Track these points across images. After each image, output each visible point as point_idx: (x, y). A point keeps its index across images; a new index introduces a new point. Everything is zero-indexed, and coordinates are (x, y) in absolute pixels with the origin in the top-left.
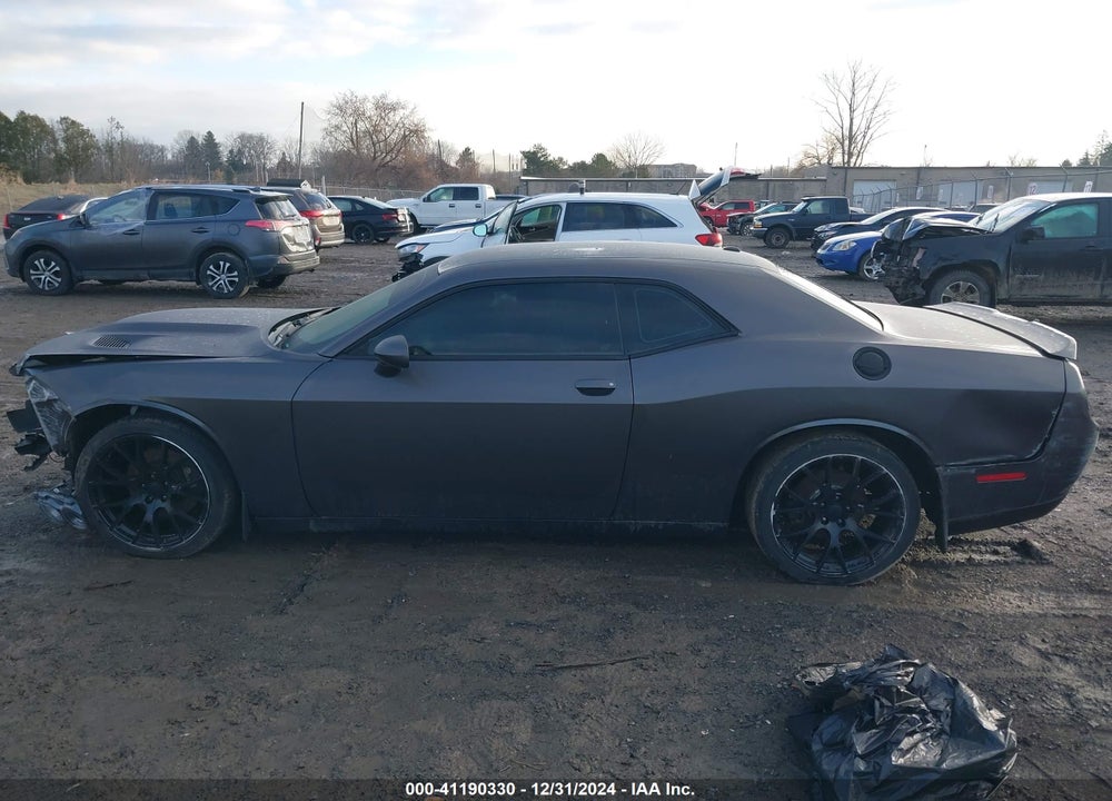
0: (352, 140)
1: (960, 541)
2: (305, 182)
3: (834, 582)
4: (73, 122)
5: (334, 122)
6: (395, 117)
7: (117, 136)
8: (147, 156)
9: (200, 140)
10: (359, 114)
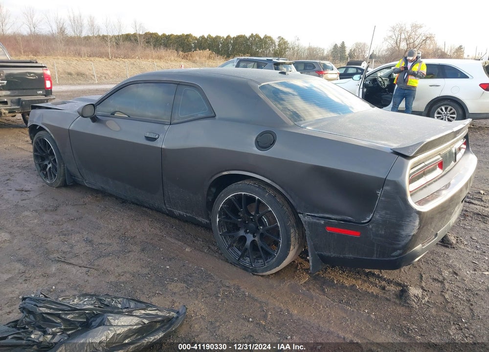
0: (396, 43)
1: (374, 274)
2: (365, 62)
3: (245, 268)
4: (282, 38)
5: (390, 35)
6: (420, 31)
7: (297, 43)
8: (317, 52)
9: (339, 45)
10: (401, 31)
